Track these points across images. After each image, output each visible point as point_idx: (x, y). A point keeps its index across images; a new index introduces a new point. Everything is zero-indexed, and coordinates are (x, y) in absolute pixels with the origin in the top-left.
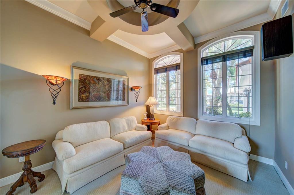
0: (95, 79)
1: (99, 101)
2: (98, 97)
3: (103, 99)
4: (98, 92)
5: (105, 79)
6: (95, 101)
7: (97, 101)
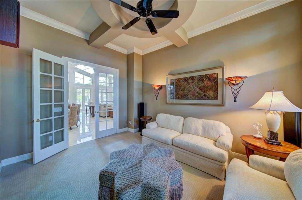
0: (181, 80)
1: (185, 99)
2: (184, 96)
3: (188, 97)
4: (183, 91)
5: (190, 78)
6: (181, 99)
7: (183, 99)
